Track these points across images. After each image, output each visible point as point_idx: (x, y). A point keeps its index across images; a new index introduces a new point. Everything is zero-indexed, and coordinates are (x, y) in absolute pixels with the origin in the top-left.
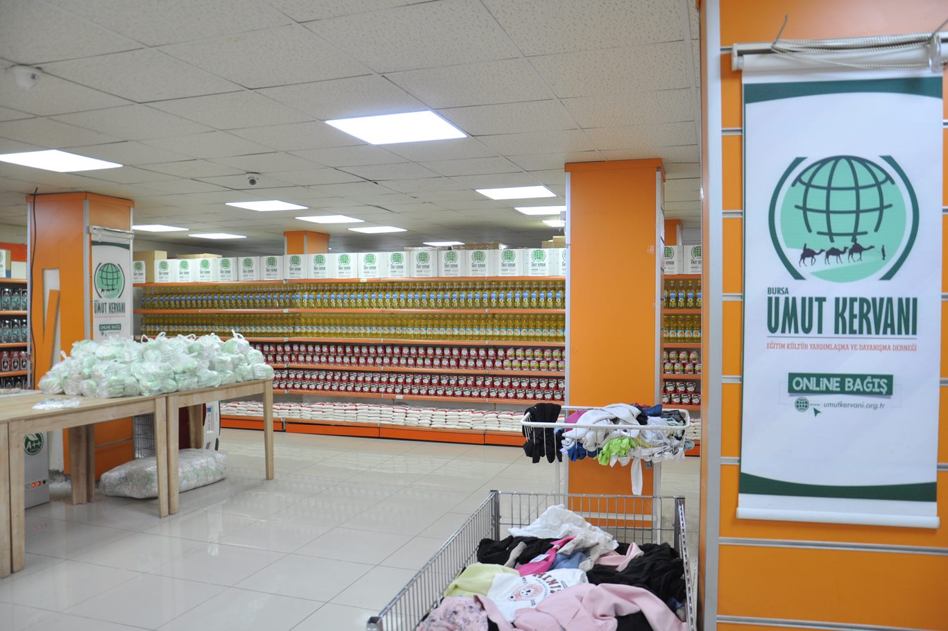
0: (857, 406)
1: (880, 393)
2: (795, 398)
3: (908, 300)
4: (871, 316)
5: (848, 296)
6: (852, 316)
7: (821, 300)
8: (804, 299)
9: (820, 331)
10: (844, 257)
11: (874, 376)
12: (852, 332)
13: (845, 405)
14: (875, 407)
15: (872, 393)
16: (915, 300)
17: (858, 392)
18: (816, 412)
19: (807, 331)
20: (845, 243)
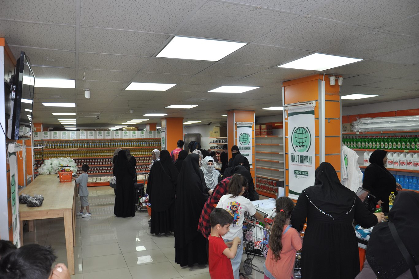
0: (304, 177)
1: (306, 175)
2: (295, 175)
3: (310, 156)
4: (305, 159)
6: (303, 159)
7: (298, 156)
11: (306, 172)
12: (303, 162)
13: (302, 177)
14: (306, 178)
15: (305, 175)
17: (304, 175)
19: (297, 162)
20: (301, 144)
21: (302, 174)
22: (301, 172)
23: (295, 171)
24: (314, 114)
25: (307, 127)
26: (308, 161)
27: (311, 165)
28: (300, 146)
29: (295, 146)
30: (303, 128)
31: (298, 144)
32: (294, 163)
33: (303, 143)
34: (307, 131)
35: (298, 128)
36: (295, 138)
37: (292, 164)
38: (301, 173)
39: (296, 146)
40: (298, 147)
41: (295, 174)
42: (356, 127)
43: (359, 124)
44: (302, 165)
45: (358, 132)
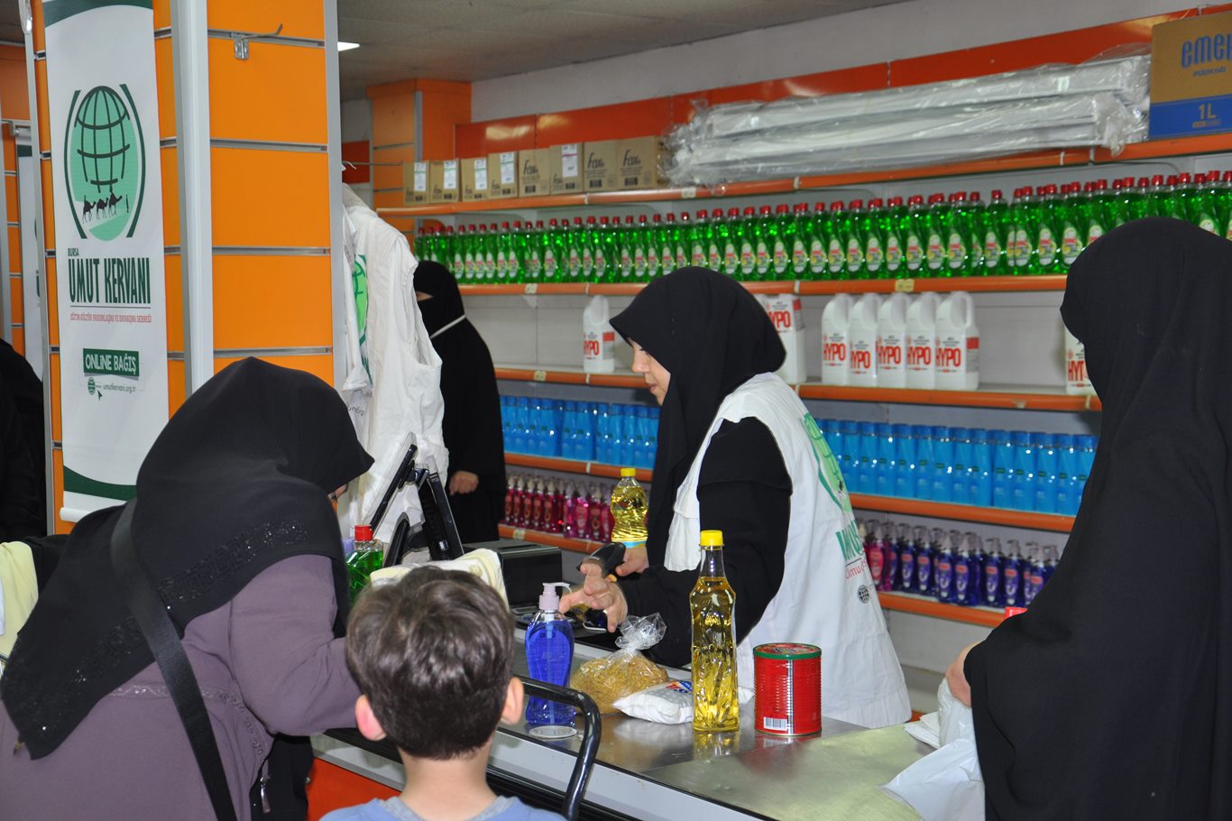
0: (121, 388)
1: (132, 373)
2: (87, 379)
3: (143, 259)
4: (124, 281)
5: (111, 257)
6: (114, 282)
7: (97, 262)
8: (87, 260)
9: (98, 301)
10: (107, 208)
11: (129, 353)
12: (116, 300)
13: (117, 388)
14: (131, 390)
15: (128, 374)
16: (147, 259)
17: (121, 373)
18: (100, 395)
19: (90, 301)
20: (105, 194)
21: (113, 372)
22: (112, 360)
23: (86, 351)
24: (150, 6)
25: (124, 87)
26: (134, 292)
27: (144, 313)
28: (101, 205)
29: (79, 206)
30: (111, 92)
31: (94, 197)
32: (83, 308)
33: (113, 181)
34: (126, 112)
35: (89, 95)
36: (80, 156)
37: (74, 317)
38: (112, 365)
39: (87, 207)
40: (94, 211)
41: (86, 370)
42: (681, 156)
43: (699, 142)
44: (110, 318)
45: (691, 184)
